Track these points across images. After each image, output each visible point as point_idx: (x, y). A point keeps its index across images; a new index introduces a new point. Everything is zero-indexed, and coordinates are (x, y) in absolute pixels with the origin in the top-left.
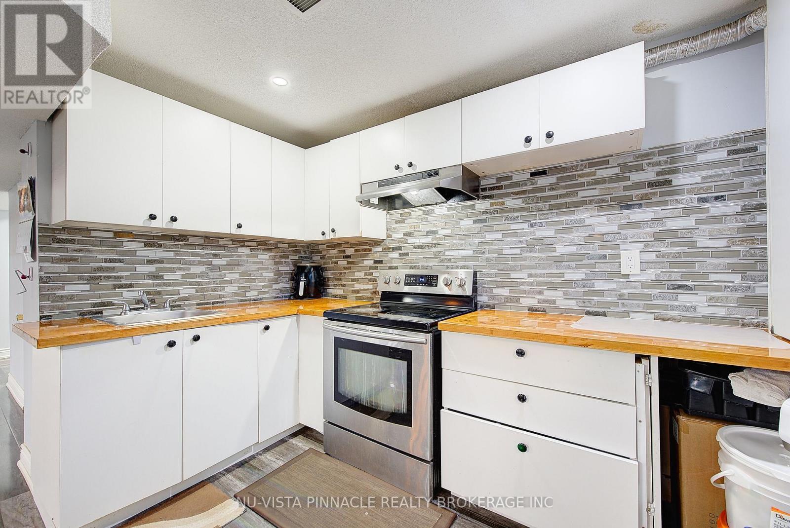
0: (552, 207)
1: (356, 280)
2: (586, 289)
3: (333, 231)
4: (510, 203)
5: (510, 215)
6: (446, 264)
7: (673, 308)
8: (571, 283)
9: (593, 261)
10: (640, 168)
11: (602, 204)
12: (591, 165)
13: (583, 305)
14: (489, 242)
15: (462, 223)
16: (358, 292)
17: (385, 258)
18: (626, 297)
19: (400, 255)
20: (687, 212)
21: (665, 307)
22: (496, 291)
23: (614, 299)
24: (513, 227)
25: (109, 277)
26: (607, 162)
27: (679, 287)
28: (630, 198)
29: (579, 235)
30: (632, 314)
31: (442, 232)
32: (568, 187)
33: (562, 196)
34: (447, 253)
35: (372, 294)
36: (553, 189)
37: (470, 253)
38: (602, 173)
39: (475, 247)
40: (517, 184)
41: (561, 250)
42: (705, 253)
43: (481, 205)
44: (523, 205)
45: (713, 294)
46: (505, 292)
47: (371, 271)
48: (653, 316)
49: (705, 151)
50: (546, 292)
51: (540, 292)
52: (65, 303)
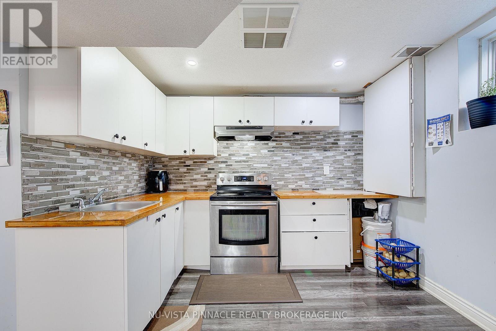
0: (301, 148)
1: (195, 180)
2: (313, 181)
3: (193, 150)
4: (285, 144)
5: (284, 149)
6: (254, 171)
7: (338, 186)
8: (307, 178)
9: (315, 170)
10: (329, 137)
11: (318, 149)
12: (314, 133)
13: (312, 186)
14: (275, 161)
15: (262, 151)
16: (196, 187)
17: (216, 167)
18: (325, 183)
19: (226, 165)
20: (342, 154)
21: (336, 186)
22: (278, 183)
23: (322, 184)
24: (286, 155)
25: (62, 180)
26: (319, 133)
27: (340, 179)
28: (326, 147)
29: (310, 160)
30: (327, 189)
31: (251, 155)
32: (307, 141)
33: (304, 144)
34: (254, 165)
35: (207, 187)
36: (301, 141)
37: (266, 165)
38: (318, 137)
39: (269, 162)
40: (287, 137)
41: (304, 165)
42: (346, 167)
43: (271, 144)
44: (290, 146)
45: (348, 180)
46: (282, 183)
47: (206, 174)
48: (333, 189)
49: (346, 135)
50: (298, 182)
51: (296, 182)
52: (38, 201)
